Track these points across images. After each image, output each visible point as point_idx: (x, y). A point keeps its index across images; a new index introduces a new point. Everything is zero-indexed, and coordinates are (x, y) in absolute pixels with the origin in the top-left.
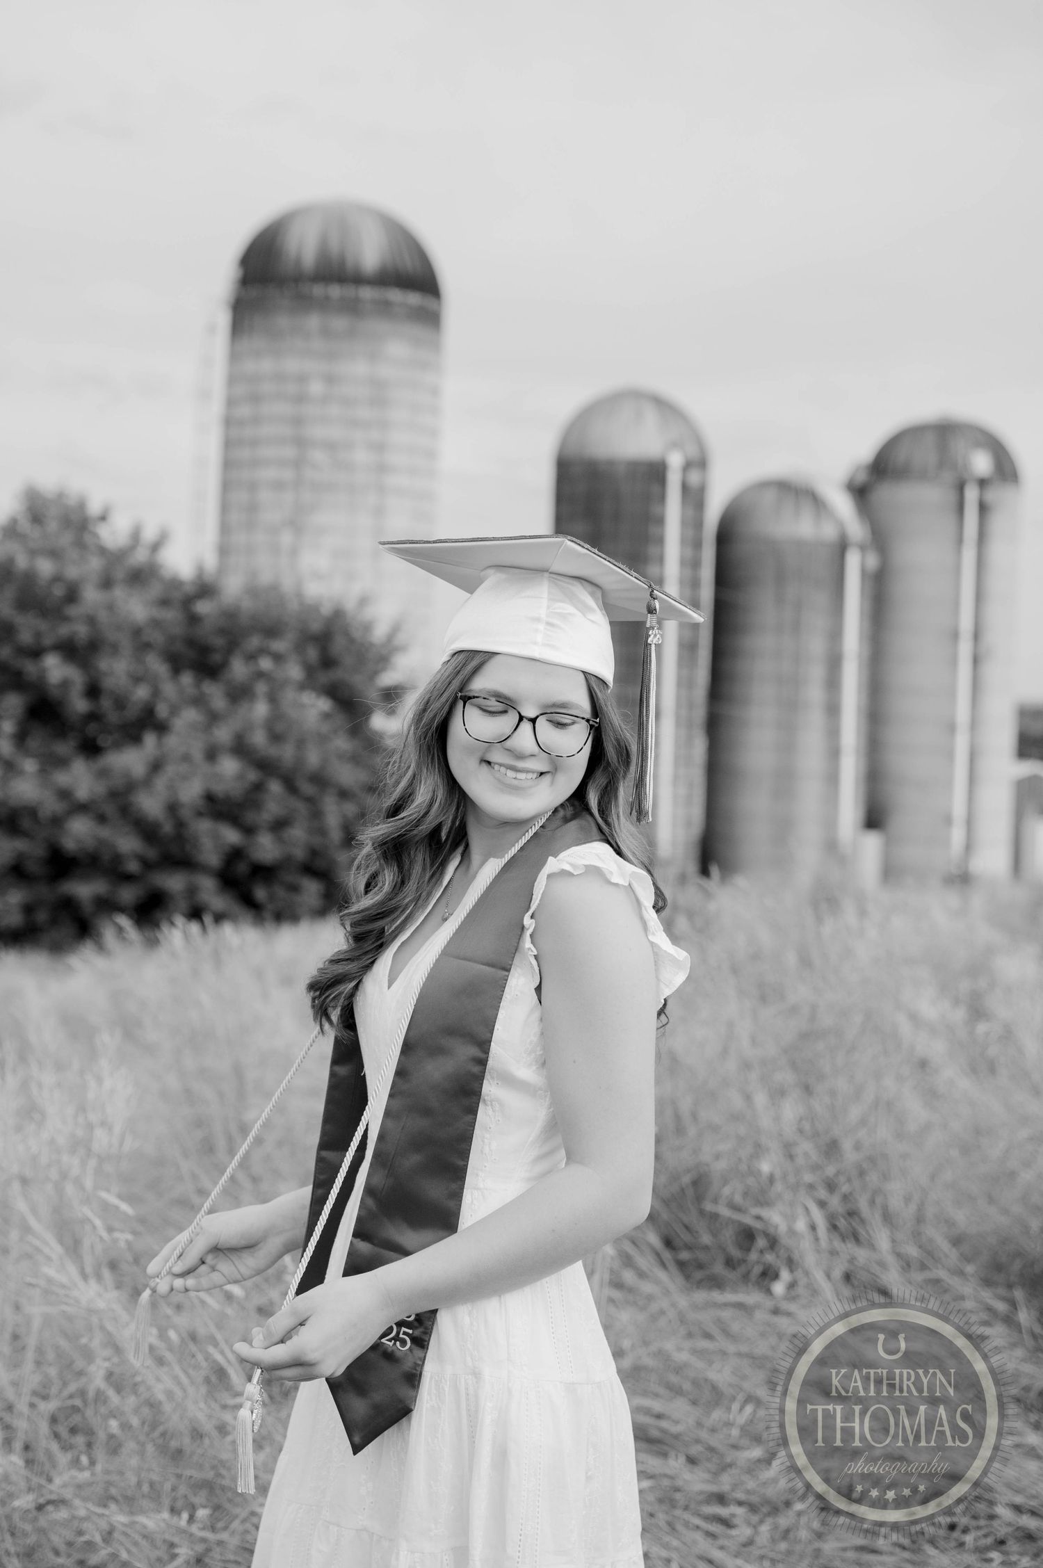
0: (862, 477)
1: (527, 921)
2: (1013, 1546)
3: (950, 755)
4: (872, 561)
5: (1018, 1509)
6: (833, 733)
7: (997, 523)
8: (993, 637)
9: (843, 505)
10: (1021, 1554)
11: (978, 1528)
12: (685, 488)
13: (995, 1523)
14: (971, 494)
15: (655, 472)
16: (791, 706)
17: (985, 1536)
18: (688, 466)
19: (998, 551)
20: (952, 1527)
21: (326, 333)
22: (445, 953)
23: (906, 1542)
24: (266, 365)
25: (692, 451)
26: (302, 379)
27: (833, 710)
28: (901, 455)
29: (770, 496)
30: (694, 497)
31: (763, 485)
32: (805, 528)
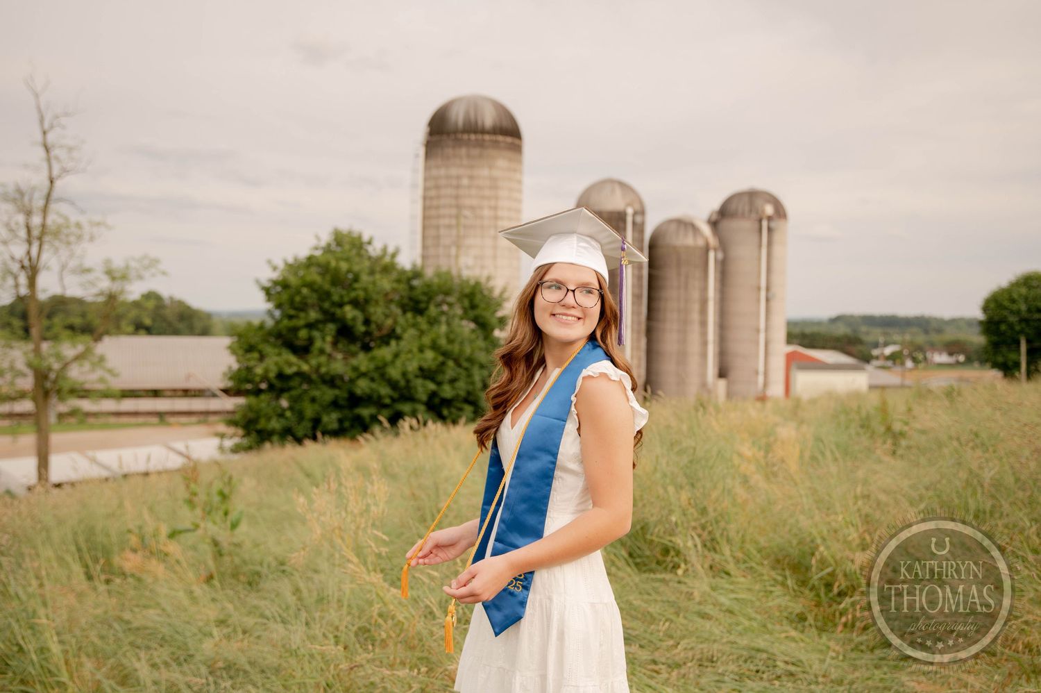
0: (714, 217)
1: (573, 398)
2: (784, 678)
3: (757, 343)
4: (720, 256)
5: (786, 663)
6: (704, 334)
7: (777, 237)
8: (775, 289)
9: (706, 230)
10: (788, 682)
11: (769, 671)
12: (634, 223)
13: (777, 669)
14: (765, 224)
15: (621, 216)
16: (685, 322)
17: (773, 674)
18: (635, 214)
19: (777, 249)
20: (757, 671)
21: (469, 156)
22: (536, 413)
23: (737, 678)
24: (443, 172)
25: (637, 207)
26: (458, 177)
27: (704, 324)
28: (733, 206)
29: (673, 227)
30: (639, 228)
31: (670, 221)
32: (690, 240)
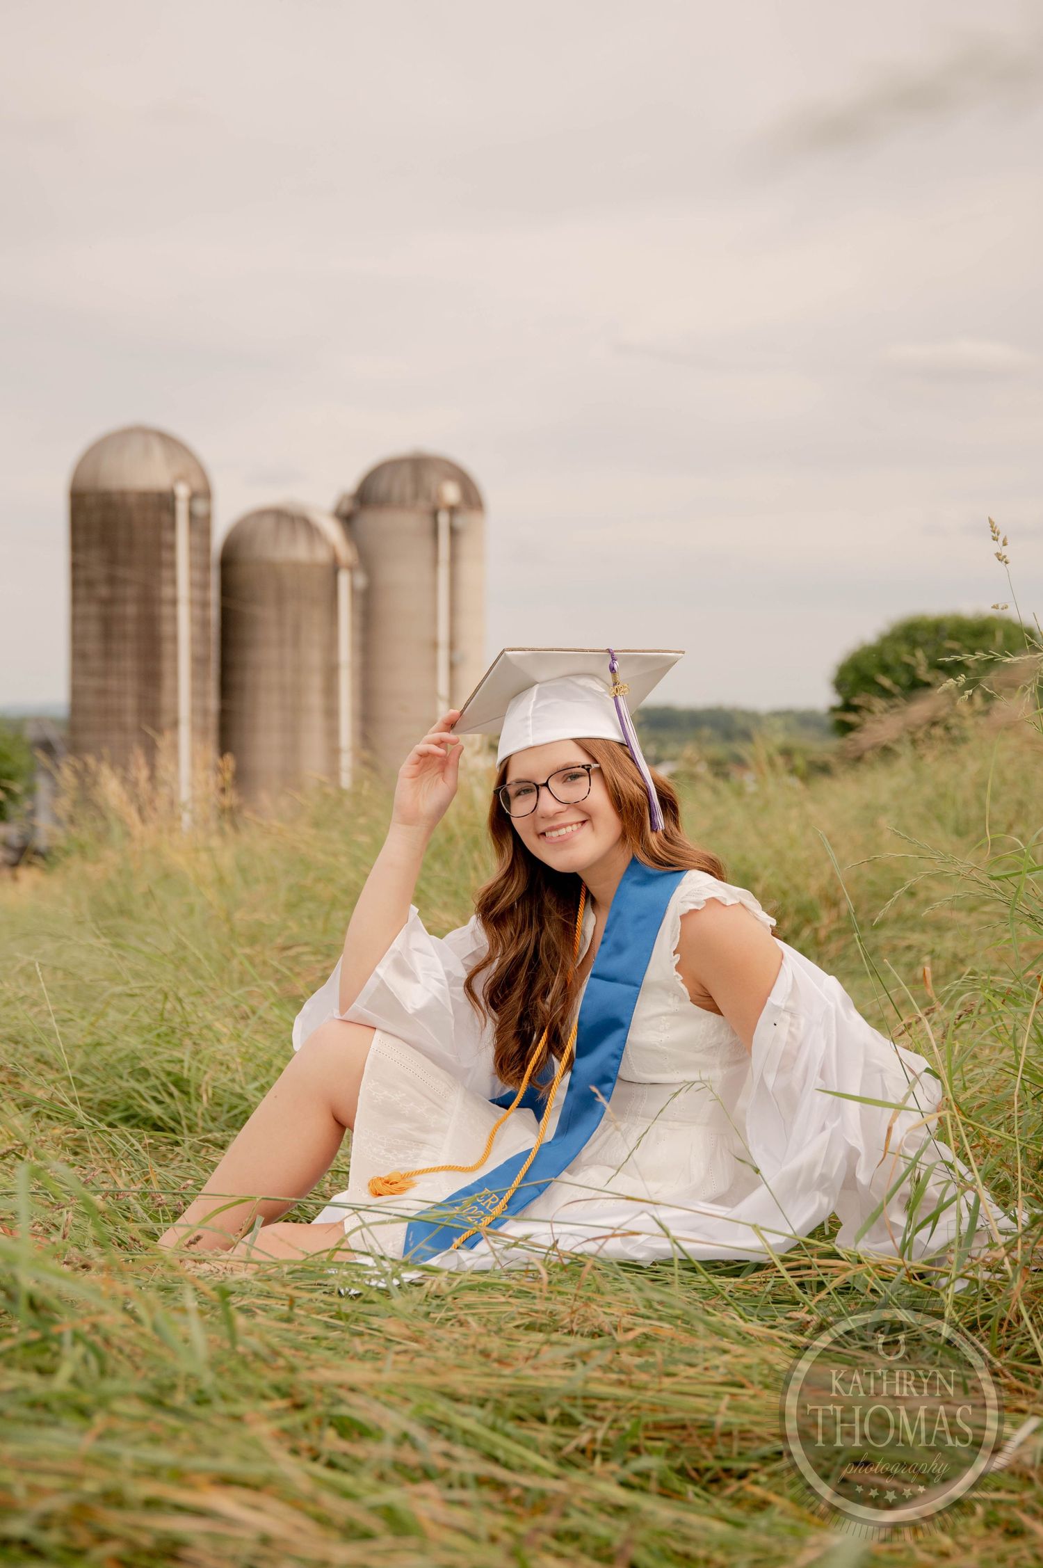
0: (347, 507)
4: (361, 581)
6: (332, 733)
7: (467, 546)
8: (465, 646)
9: (333, 530)
12: (192, 516)
14: (443, 520)
15: (164, 503)
16: (295, 711)
18: (193, 497)
19: (468, 570)
25: (197, 483)
27: (331, 713)
28: (382, 486)
29: (268, 523)
30: (201, 525)
31: (262, 514)
32: (299, 551)
